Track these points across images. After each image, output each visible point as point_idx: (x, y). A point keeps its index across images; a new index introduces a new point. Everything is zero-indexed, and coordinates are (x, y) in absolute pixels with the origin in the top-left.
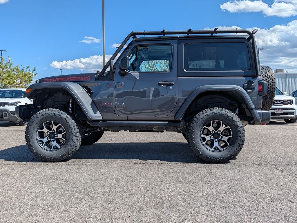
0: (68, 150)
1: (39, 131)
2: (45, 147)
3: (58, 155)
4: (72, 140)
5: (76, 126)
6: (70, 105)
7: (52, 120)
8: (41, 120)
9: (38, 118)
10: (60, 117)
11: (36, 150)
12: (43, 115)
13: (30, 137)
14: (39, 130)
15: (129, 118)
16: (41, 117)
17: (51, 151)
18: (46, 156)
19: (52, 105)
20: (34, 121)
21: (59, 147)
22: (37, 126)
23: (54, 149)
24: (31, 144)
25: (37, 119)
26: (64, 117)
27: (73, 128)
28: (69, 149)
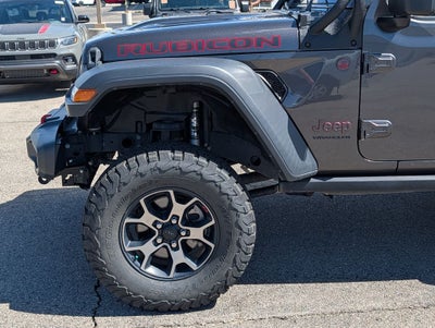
0: (227, 275)
1: (127, 224)
2: (152, 270)
3: (195, 293)
4: (239, 245)
5: (247, 203)
6: (194, 122)
7: (170, 188)
8: (134, 191)
9: (125, 184)
10: (199, 177)
11: (123, 281)
12: (141, 175)
13: (102, 245)
14: (128, 220)
15: (402, 166)
16: (134, 182)
17: (172, 280)
18: (156, 298)
19: (137, 123)
20: (112, 196)
21: (193, 266)
22: (123, 209)
23: (178, 274)
24: (105, 266)
25: (123, 188)
26: (213, 178)
27: (240, 209)
28: (230, 274)
